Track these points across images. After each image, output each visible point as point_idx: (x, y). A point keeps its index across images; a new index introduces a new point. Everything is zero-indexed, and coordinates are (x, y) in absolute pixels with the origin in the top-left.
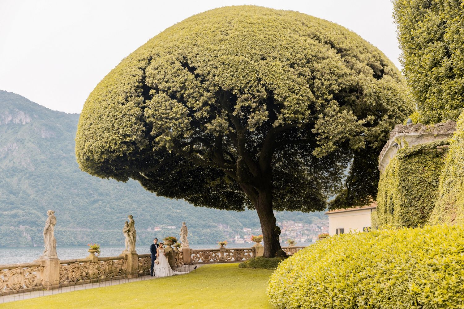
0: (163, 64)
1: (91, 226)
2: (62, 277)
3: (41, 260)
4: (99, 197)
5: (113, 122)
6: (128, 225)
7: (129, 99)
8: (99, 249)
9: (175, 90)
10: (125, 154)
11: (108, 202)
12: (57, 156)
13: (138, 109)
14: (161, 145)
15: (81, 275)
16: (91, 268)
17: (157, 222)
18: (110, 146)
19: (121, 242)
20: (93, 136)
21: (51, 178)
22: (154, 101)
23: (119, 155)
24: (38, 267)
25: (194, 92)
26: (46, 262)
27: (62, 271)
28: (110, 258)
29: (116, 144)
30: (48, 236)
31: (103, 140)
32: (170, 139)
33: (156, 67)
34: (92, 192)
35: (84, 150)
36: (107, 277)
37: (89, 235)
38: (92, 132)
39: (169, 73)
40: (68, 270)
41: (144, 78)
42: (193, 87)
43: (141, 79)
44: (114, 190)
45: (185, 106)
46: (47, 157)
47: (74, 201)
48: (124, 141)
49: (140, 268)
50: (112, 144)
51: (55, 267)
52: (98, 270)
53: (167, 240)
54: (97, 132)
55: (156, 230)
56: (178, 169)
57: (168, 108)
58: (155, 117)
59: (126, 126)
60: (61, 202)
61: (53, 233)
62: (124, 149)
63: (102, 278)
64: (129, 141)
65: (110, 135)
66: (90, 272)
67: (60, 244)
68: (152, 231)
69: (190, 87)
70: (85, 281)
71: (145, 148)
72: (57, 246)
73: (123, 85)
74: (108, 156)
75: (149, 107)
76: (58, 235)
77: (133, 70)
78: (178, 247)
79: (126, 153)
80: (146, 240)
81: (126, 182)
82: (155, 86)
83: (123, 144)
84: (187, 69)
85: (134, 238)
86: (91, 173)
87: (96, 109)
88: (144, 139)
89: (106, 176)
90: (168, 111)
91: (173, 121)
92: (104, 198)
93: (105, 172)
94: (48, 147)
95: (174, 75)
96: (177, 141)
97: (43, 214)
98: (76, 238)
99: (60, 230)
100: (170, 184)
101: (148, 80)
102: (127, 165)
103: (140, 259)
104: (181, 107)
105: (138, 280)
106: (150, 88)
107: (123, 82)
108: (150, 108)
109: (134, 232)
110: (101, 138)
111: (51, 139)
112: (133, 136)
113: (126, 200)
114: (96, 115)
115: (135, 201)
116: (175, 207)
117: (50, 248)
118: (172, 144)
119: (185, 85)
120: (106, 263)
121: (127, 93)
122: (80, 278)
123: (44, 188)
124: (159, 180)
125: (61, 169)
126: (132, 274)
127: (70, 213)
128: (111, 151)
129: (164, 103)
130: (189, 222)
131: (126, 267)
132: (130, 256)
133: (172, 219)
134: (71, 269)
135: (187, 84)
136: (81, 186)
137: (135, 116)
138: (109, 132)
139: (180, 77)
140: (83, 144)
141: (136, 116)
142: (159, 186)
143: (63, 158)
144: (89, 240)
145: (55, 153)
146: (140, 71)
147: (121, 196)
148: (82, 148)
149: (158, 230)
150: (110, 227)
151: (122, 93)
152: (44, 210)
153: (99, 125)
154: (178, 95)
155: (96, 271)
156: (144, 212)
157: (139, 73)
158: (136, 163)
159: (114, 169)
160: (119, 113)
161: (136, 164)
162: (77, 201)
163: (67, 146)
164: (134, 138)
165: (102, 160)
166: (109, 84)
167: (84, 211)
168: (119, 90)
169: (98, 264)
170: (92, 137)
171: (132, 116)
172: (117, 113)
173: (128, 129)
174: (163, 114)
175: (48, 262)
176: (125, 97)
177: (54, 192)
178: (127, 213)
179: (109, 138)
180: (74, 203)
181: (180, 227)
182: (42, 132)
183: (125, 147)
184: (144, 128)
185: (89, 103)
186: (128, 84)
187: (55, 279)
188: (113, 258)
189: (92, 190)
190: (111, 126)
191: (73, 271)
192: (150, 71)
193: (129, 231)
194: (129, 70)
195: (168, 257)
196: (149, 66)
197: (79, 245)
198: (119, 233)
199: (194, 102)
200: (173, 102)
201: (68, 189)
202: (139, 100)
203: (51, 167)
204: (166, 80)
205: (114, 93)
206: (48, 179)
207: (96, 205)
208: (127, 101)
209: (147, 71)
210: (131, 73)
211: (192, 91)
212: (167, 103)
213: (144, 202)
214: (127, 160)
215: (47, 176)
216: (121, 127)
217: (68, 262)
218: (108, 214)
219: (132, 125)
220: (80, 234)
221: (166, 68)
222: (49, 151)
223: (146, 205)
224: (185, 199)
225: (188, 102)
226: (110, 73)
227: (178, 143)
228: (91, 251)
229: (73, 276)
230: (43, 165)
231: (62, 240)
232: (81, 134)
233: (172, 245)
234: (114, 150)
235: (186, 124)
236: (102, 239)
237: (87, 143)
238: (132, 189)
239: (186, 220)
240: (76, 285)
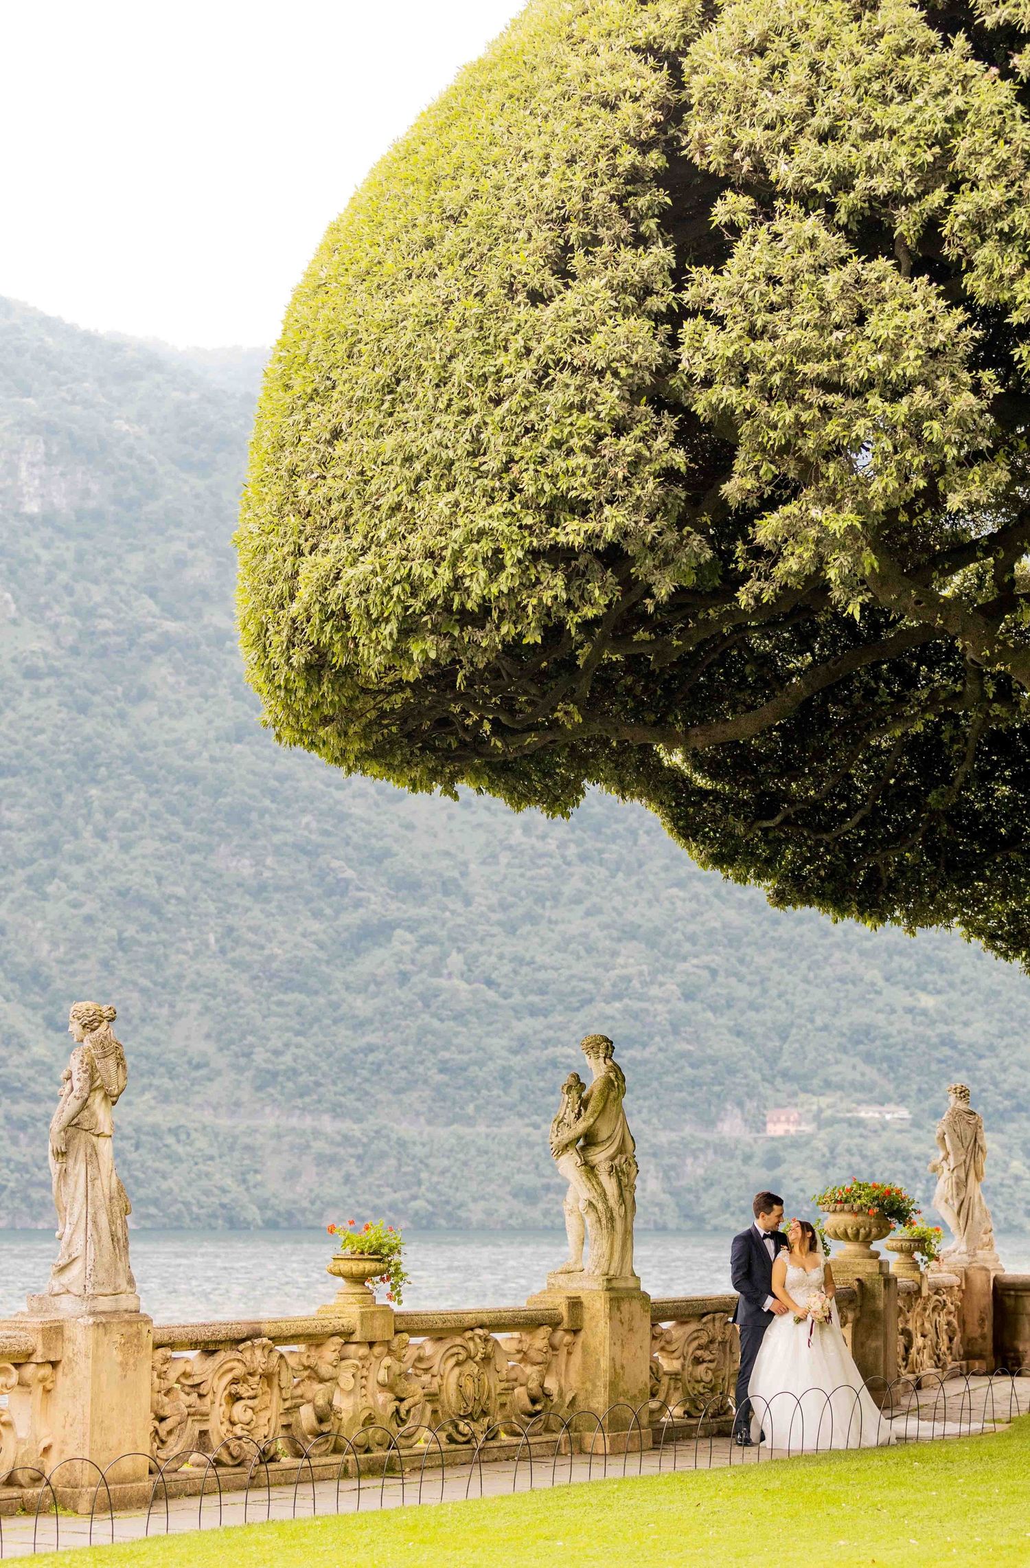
0: (802, 13)
1: (349, 1101)
2: (170, 1432)
3: (35, 1321)
4: (393, 905)
5: (475, 419)
6: (584, 1103)
7: (578, 261)
8: (396, 1258)
9: (882, 190)
10: (554, 631)
11: (455, 940)
12: (117, 633)
13: (639, 327)
14: (793, 564)
15: (287, 1427)
16: (347, 1381)
17: (785, 1075)
18: (457, 581)
19: (542, 1206)
20: (349, 513)
21: (83, 776)
22: (742, 273)
23: (521, 636)
24: (17, 1366)
25: (1010, 202)
26: (67, 1333)
27: (168, 1392)
28: (469, 1320)
29: (495, 564)
30: (78, 1169)
31: (414, 541)
32: (852, 527)
33: (753, 34)
34: (349, 874)
35: (295, 608)
36: (451, 1440)
37: (333, 1160)
38: (340, 485)
39: (845, 75)
40: (204, 1389)
41: (675, 113)
42: (1003, 167)
43: (655, 124)
44: (494, 856)
45: (957, 297)
46: (58, 643)
47: (231, 929)
48: (546, 542)
49: (663, 1388)
50: (473, 564)
51: (124, 1365)
52: (391, 1396)
53: (842, 1202)
54: (372, 488)
55: (776, 1129)
56: (912, 719)
57: (836, 317)
58: (753, 379)
59: (558, 444)
60: (154, 937)
61: (105, 1147)
62: (547, 597)
63: (421, 1446)
64: (578, 541)
65: (457, 504)
66: (343, 1403)
67: (148, 1216)
68: (748, 1137)
69: (982, 170)
70: (315, 1462)
71: (690, 581)
72: (131, 1226)
73: (534, 166)
74: (445, 645)
75: (707, 315)
76: (133, 1156)
77: (600, 63)
78: (918, 1256)
79: (562, 623)
80: (710, 1201)
81: (566, 815)
82: (747, 165)
83: (543, 564)
84: (960, 41)
85: (626, 1188)
86: (340, 758)
87: (364, 336)
88: (680, 524)
89: (434, 774)
90: (839, 334)
91: (874, 400)
92: (424, 911)
93: (428, 747)
94: (63, 577)
95: (876, 86)
96: (908, 527)
97: (38, 1019)
98: (252, 1178)
99: (149, 1119)
100: (859, 826)
101: (700, 126)
102: (569, 696)
103: (666, 1325)
104: (925, 302)
105: (651, 1464)
106: (715, 185)
107: (535, 145)
108: (719, 321)
109: (621, 1150)
110: (402, 529)
111: (79, 520)
112: (608, 510)
113: (574, 922)
114: (371, 376)
115: (630, 933)
116: (901, 970)
117: (91, 1248)
118: (870, 561)
119: (948, 155)
120: (442, 1347)
121: (566, 220)
122: (280, 1445)
123: (40, 844)
124: (786, 797)
125: (148, 721)
126: (616, 1423)
127: (207, 1009)
128: (463, 610)
129: (812, 284)
130: (1001, 1077)
131: (574, 1379)
132: (597, 1306)
133: (887, 1058)
134: (220, 1386)
135: (962, 146)
136: (276, 830)
137: (616, 374)
138: (451, 487)
139: (918, 101)
140: (288, 568)
141: (623, 372)
142: (788, 840)
143: (157, 649)
144: (333, 1190)
145: (108, 611)
146: (645, 70)
147: (540, 900)
148: (281, 597)
149: (792, 1129)
150: (470, 1109)
151: (529, 221)
152: (45, 987)
153: (389, 442)
154: (906, 223)
155: (383, 1402)
156: (698, 1006)
157: (641, 84)
158: (629, 680)
159: (487, 727)
160: (511, 356)
161: (629, 690)
162: (254, 929)
163: (181, 563)
164: (610, 526)
165: (411, 674)
166: (445, 166)
167: (302, 997)
168: (509, 203)
169: (390, 1352)
170: (339, 524)
171: (601, 374)
172: (502, 359)
173: (572, 462)
174: (805, 354)
175: (80, 1337)
176: (550, 250)
177: (108, 870)
178: (581, 1017)
179: (453, 526)
180: (237, 941)
181: (937, 1115)
182: (23, 474)
183: (554, 586)
184: (679, 458)
185: (321, 297)
186: (571, 161)
187: (127, 1448)
188: (485, 1318)
189: (348, 860)
190: (463, 446)
191: (235, 1398)
192: (714, 67)
193: (589, 1140)
194: (577, 64)
195: (851, 1316)
196: (706, 35)
197: (271, 1225)
198: (531, 1145)
199: (1009, 271)
200: (873, 276)
201: (193, 850)
202: (646, 262)
203: (83, 709)
204: (820, 121)
205: (480, 225)
206: (69, 788)
207: (377, 961)
208: (565, 275)
209: (695, 71)
210: (591, 86)
211: (996, 195)
212: (832, 283)
213: (692, 939)
214: (568, 664)
215: (62, 765)
216: (527, 450)
217: (204, 1335)
218: (455, 1018)
219: (600, 437)
220: (276, 1152)
221: (822, 45)
222: (67, 600)
223: (705, 959)
224: (965, 923)
225: (971, 267)
226: (455, 92)
227: (913, 541)
228: (346, 1267)
229: (238, 1430)
230: (37, 694)
231: (165, 1186)
232: (272, 501)
233: (880, 1236)
234: (485, 608)
235: (961, 422)
236: (419, 1183)
237: (309, 560)
238: (614, 851)
239: (984, 1063)
240: (253, 1484)
